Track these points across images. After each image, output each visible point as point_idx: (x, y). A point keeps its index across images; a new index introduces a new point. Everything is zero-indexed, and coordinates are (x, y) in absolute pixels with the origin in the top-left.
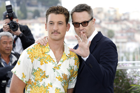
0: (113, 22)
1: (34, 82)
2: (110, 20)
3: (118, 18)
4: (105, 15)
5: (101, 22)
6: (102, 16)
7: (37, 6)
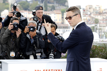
0: (98, 14)
2: (96, 13)
3: (101, 12)
4: (94, 10)
5: (91, 14)
6: (92, 10)
7: (53, 3)
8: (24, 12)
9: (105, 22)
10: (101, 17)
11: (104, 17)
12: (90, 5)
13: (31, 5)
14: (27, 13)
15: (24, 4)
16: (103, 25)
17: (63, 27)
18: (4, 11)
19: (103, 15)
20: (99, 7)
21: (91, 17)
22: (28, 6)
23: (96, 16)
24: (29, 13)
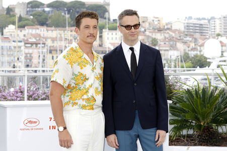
1: (75, 86)
3: (162, 27)
5: (145, 30)
8: (40, 29)
9: (167, 43)
10: (161, 35)
11: (167, 35)
12: (144, 17)
13: (50, 18)
14: (44, 31)
15: (40, 16)
16: (164, 48)
17: (101, 52)
18: (8, 27)
19: (165, 33)
20: (159, 20)
21: (145, 35)
22: (46, 19)
23: (154, 34)
24: (47, 30)
